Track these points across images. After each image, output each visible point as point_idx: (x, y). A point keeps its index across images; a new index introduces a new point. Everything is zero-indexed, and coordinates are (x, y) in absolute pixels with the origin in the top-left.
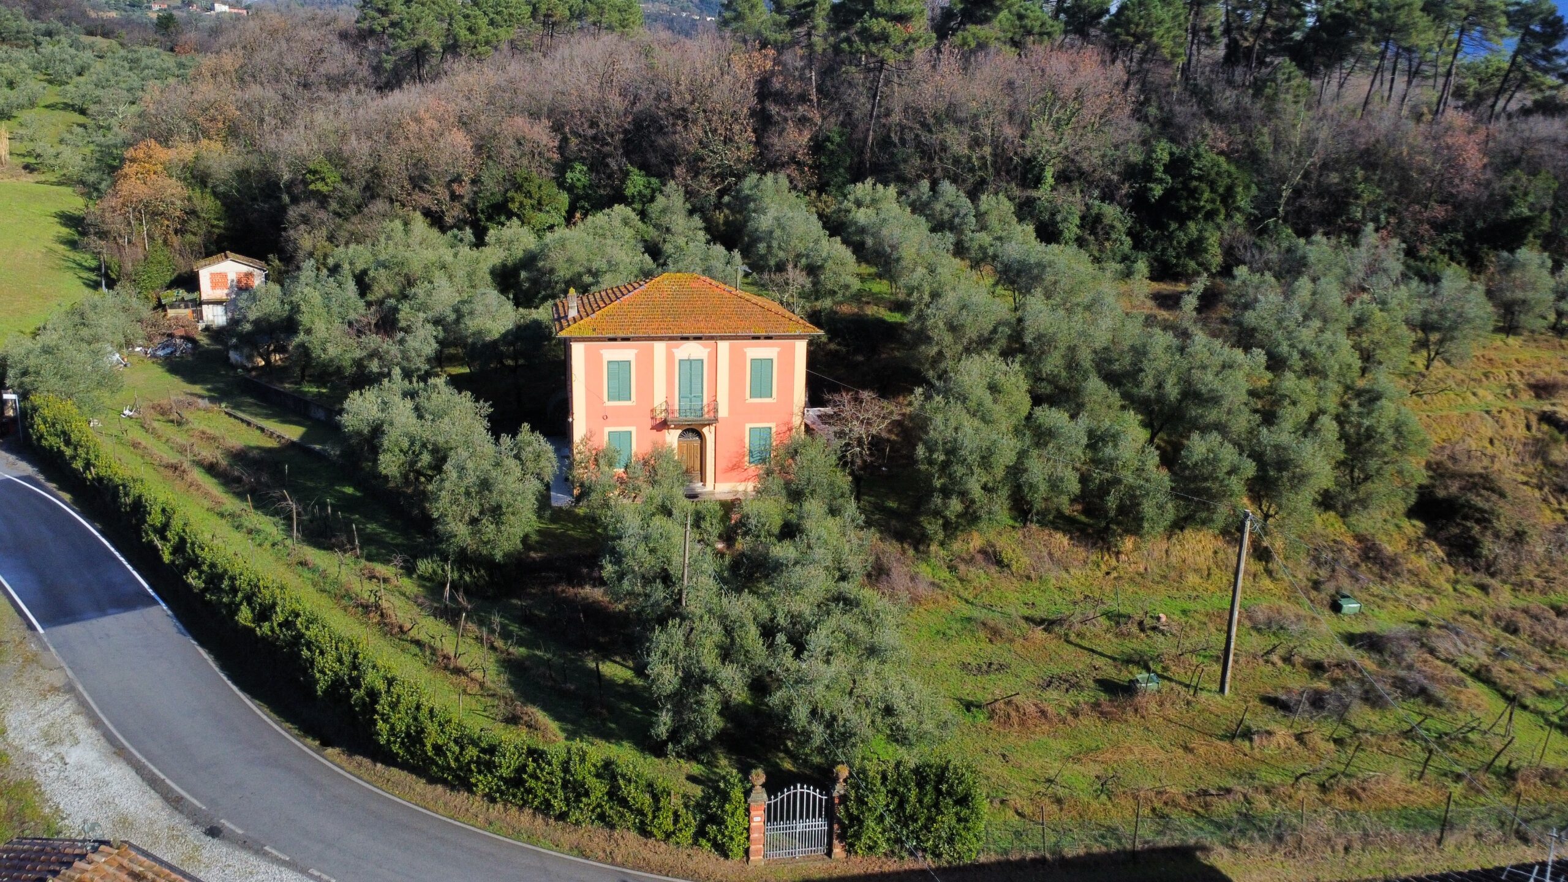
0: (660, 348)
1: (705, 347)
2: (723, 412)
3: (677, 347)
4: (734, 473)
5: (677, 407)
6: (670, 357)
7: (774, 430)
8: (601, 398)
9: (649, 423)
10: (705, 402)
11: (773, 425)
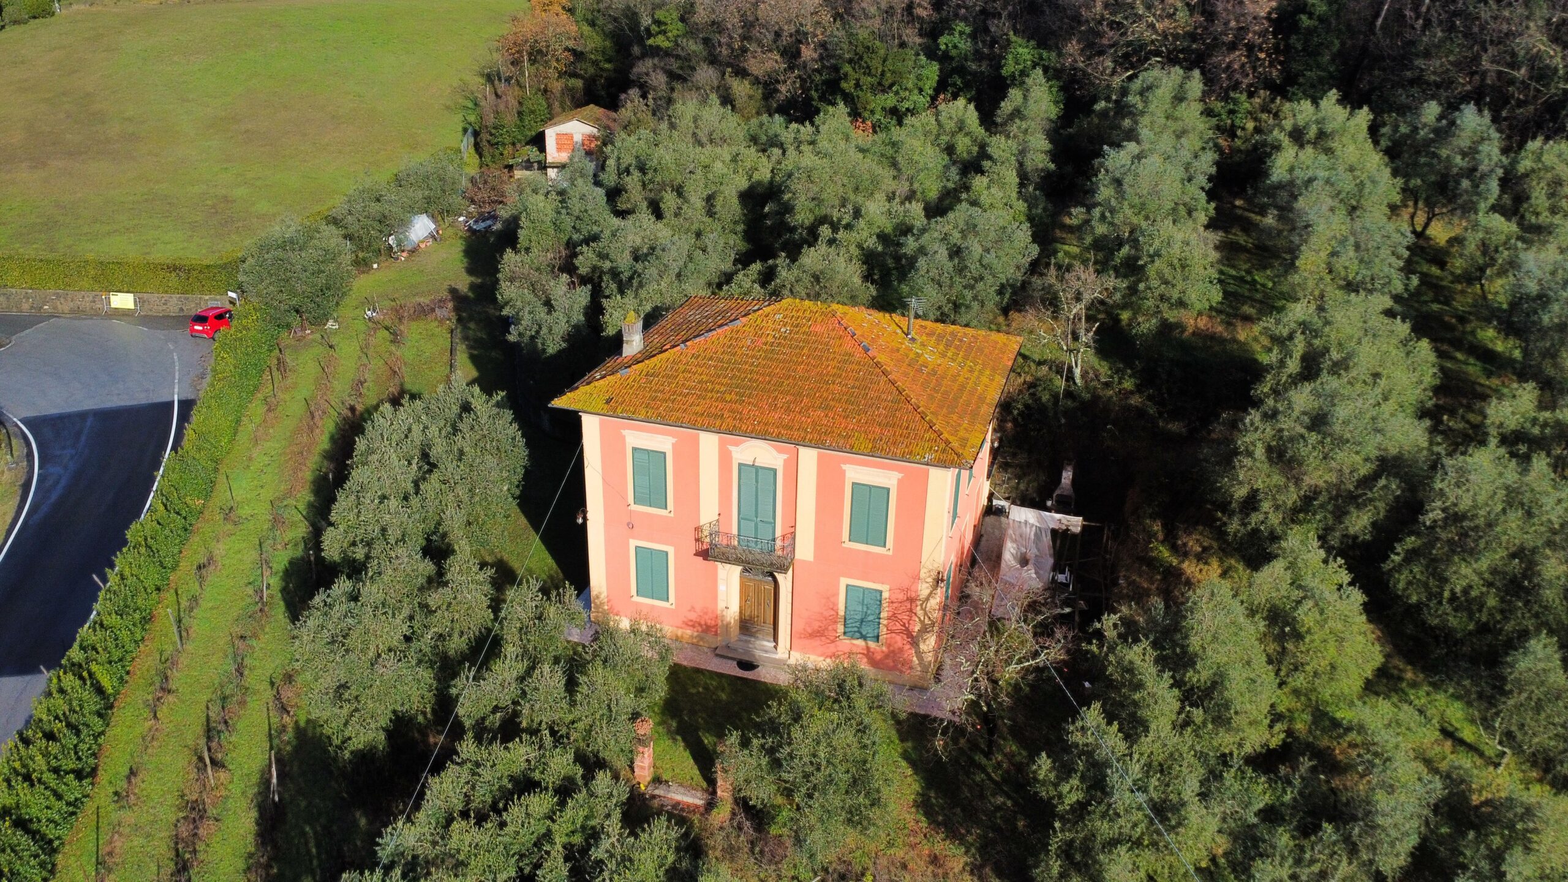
0: (709, 443)
1: (780, 451)
2: (805, 550)
3: (737, 444)
4: (816, 642)
5: (735, 531)
6: (725, 459)
7: (886, 595)
8: (624, 498)
9: (692, 547)
10: (779, 533)
11: (885, 589)
